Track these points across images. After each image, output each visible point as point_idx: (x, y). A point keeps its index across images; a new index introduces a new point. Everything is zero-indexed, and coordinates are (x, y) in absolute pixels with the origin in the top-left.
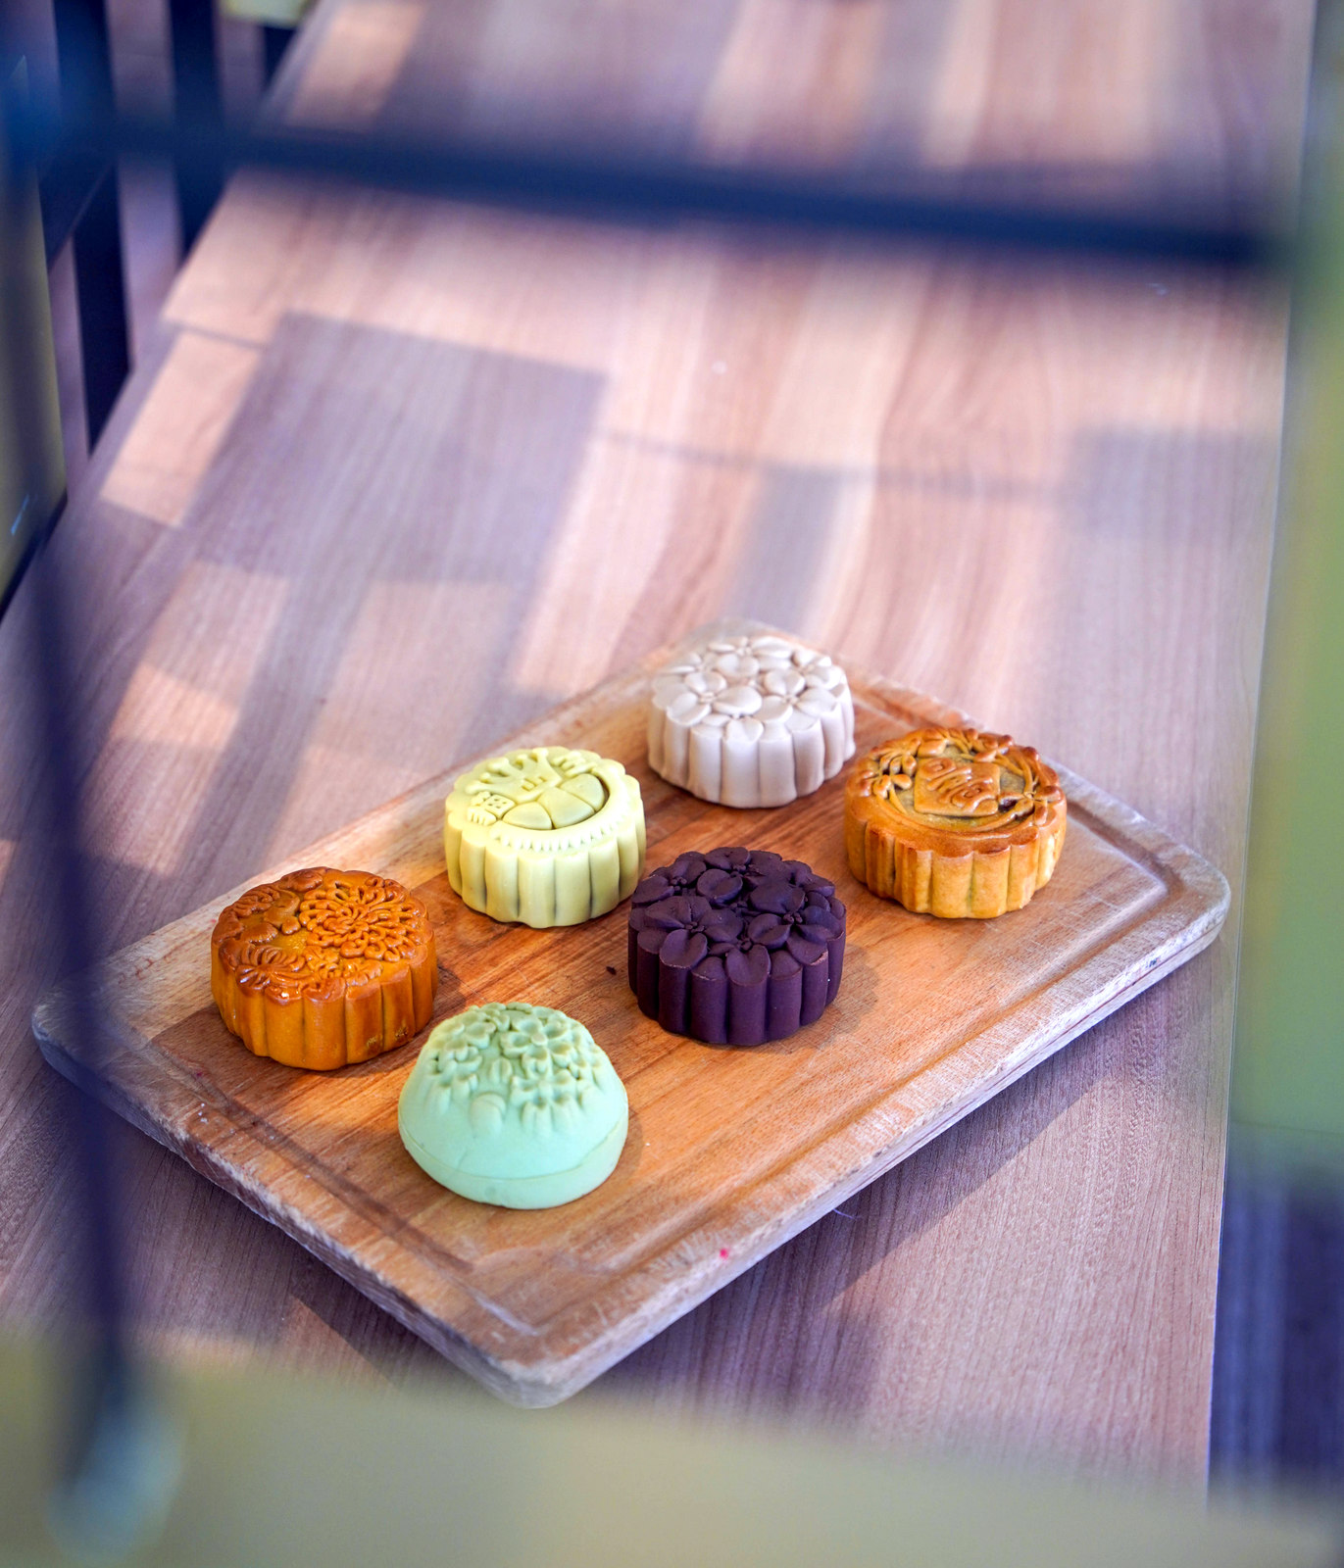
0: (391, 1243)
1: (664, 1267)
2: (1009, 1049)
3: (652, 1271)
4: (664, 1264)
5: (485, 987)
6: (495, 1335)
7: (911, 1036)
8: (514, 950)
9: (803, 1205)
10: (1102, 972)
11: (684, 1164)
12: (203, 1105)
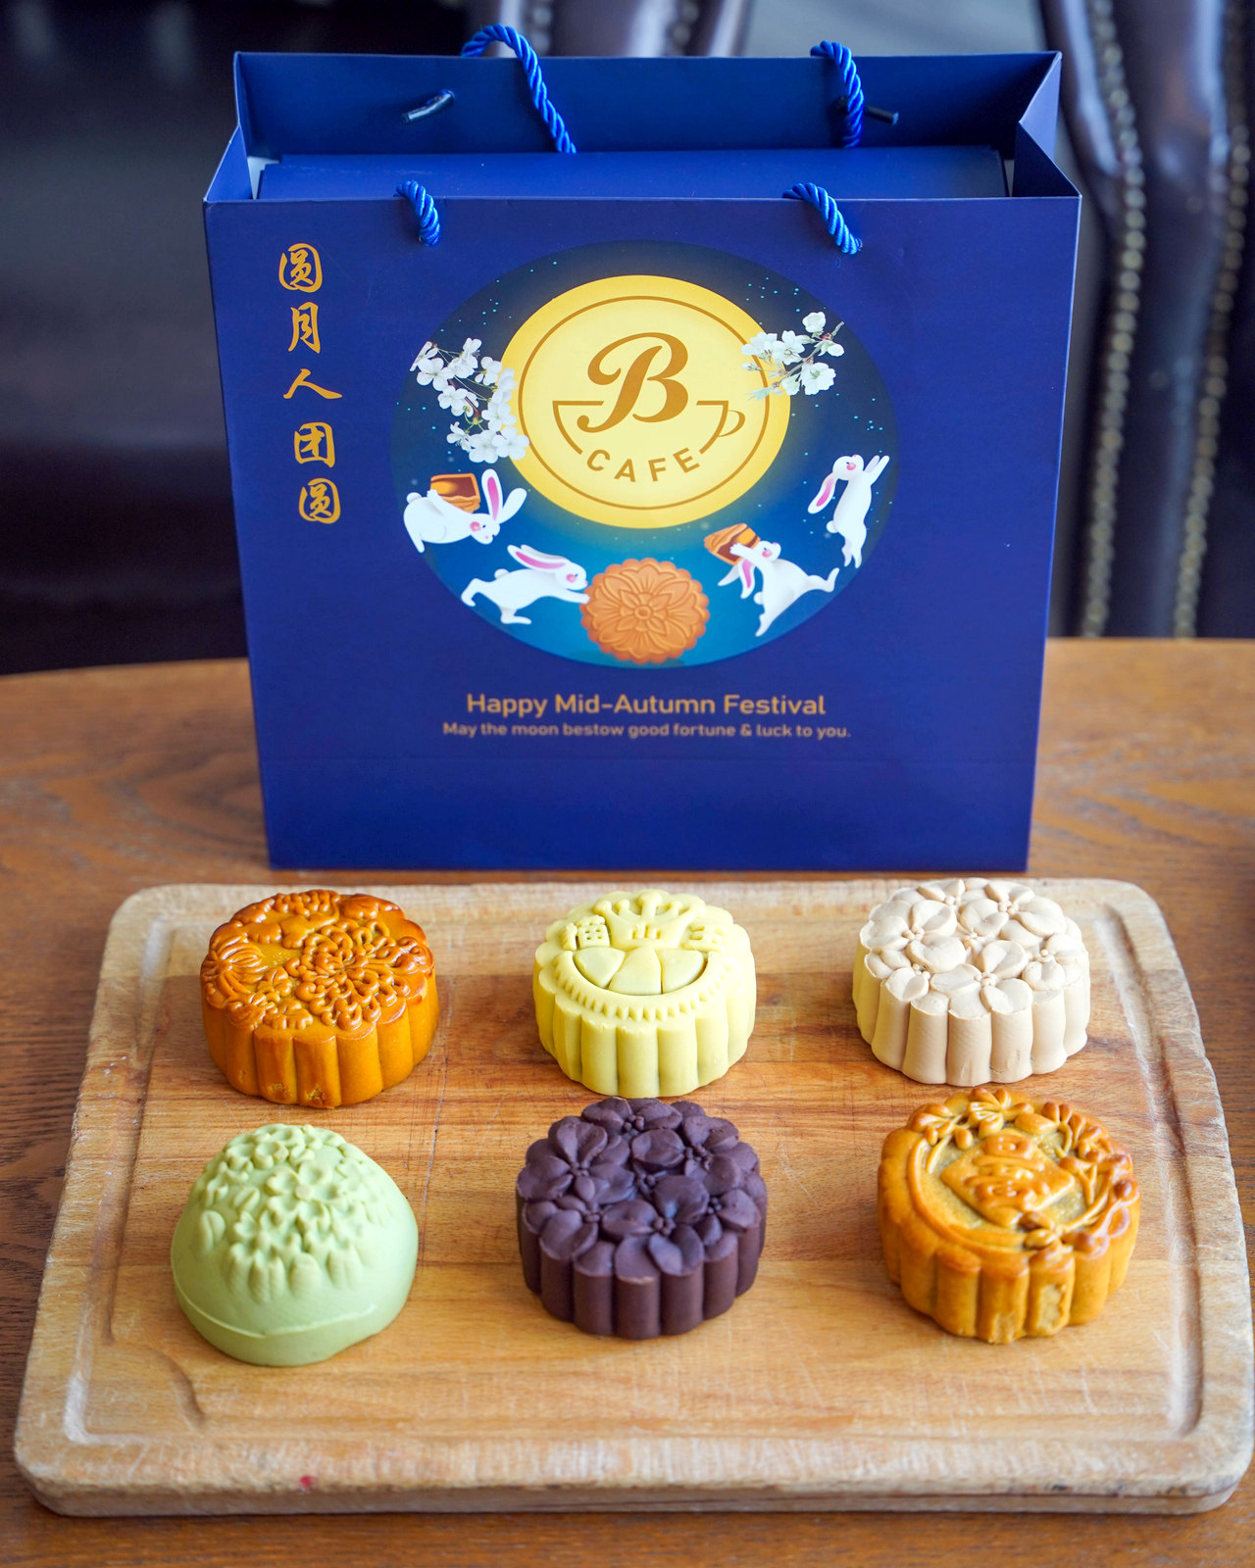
0: (83, 1274)
1: (240, 1456)
3: (226, 1453)
4: (244, 1453)
5: (454, 1101)
6: (43, 1416)
7: (728, 1396)
8: (523, 1082)
11: (380, 1374)
12: (124, 1058)
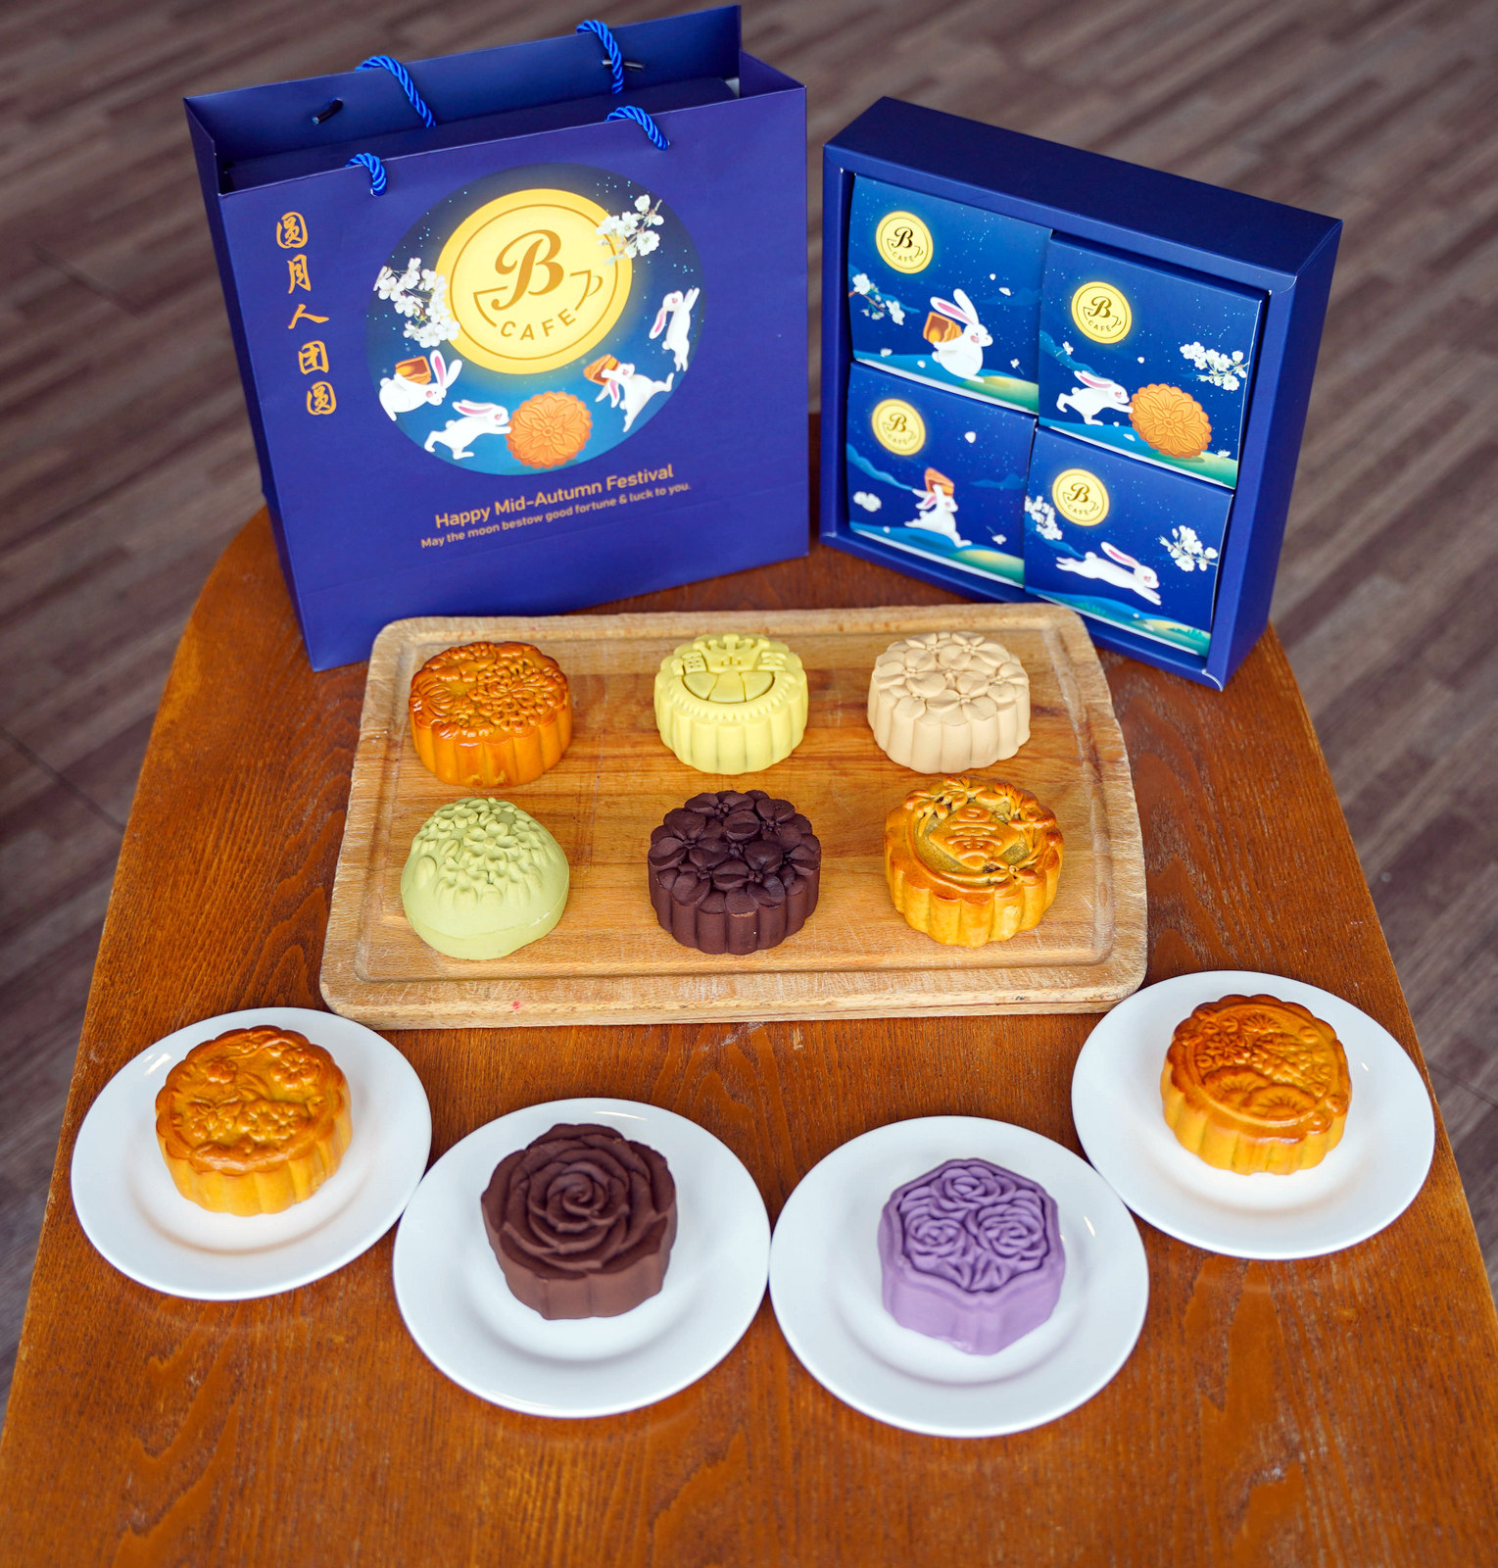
1: (472, 990)
2: (848, 993)
4: (475, 989)
9: (599, 1007)
10: (974, 983)
